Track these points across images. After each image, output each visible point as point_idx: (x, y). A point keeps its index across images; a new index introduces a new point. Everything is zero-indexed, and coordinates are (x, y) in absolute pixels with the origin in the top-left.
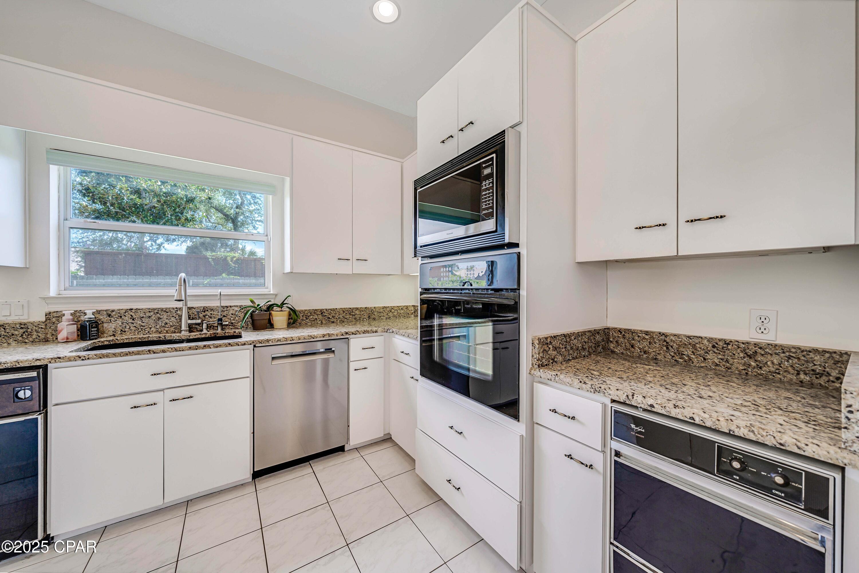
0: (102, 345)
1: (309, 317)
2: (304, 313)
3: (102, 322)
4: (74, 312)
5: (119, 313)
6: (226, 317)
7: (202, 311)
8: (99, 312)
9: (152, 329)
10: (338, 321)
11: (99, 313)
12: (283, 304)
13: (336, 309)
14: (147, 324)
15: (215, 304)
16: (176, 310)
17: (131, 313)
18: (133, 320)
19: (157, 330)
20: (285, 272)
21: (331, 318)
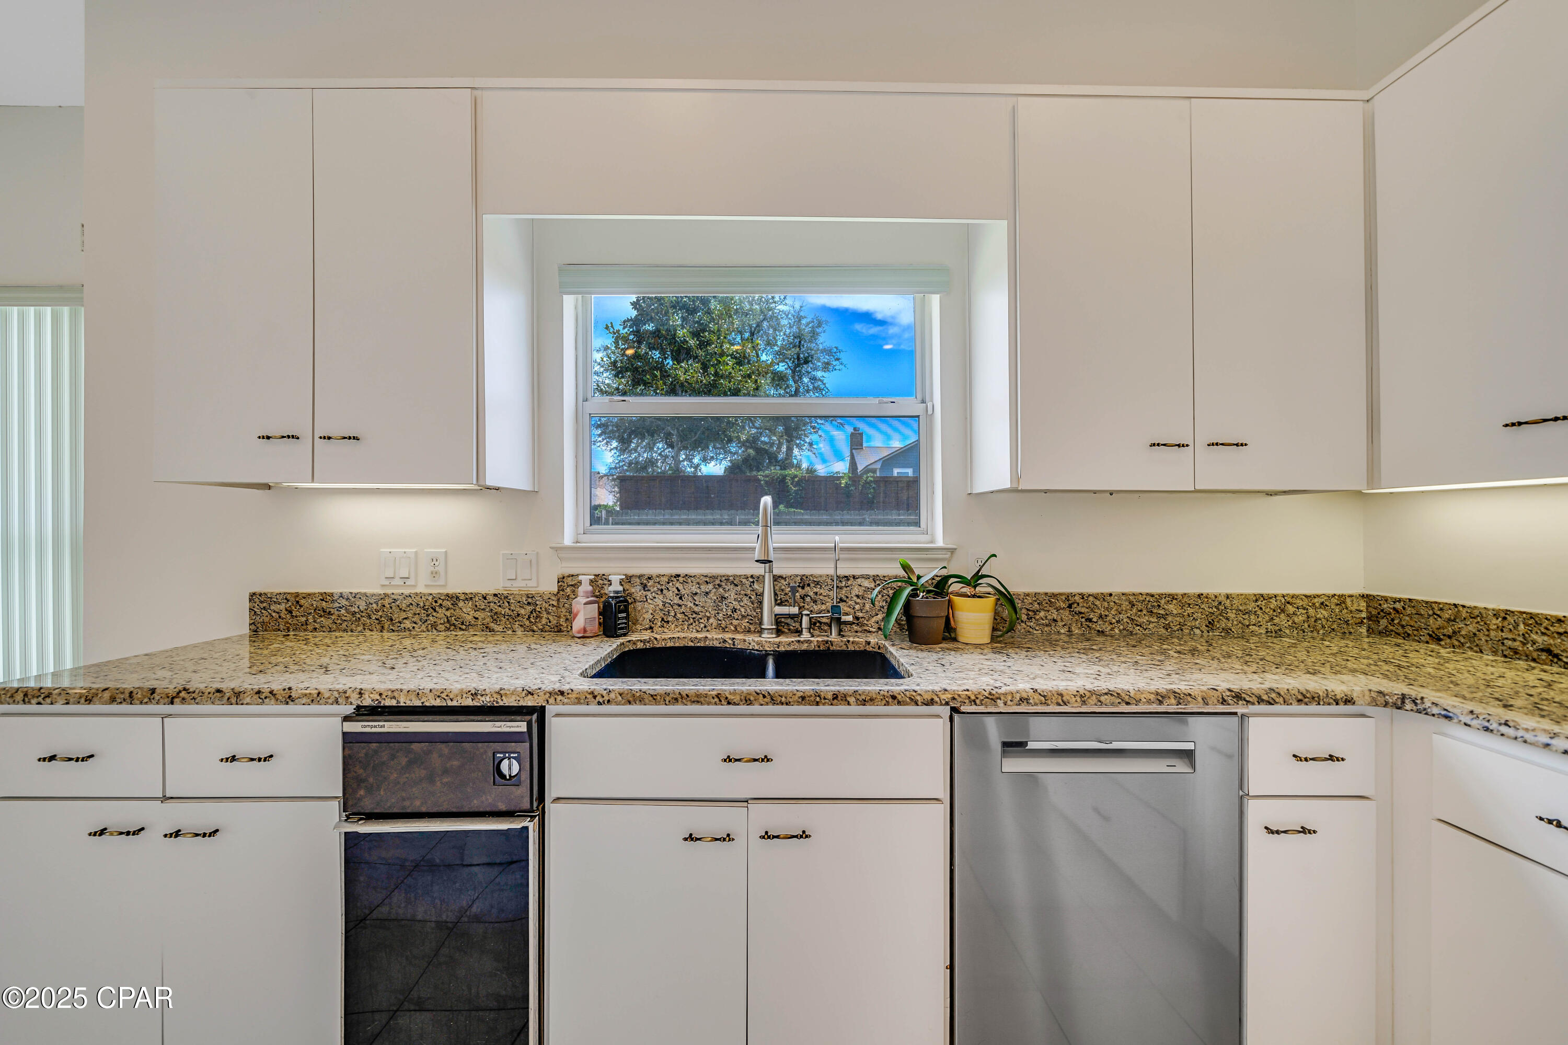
0: (634, 650)
1: (1035, 614)
2: (1023, 602)
3: (634, 599)
4: (593, 577)
5: (659, 583)
6: (845, 601)
7: (799, 586)
8: (629, 579)
9: (711, 621)
10: (1117, 631)
11: (630, 582)
12: (978, 576)
13: (1111, 595)
14: (703, 610)
15: (822, 569)
16: (752, 580)
17: (678, 585)
18: (681, 598)
19: (720, 622)
20: (975, 492)
21: (1095, 620)
